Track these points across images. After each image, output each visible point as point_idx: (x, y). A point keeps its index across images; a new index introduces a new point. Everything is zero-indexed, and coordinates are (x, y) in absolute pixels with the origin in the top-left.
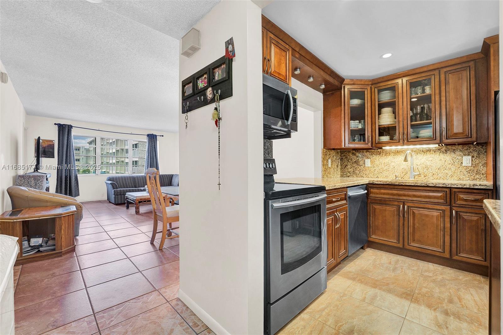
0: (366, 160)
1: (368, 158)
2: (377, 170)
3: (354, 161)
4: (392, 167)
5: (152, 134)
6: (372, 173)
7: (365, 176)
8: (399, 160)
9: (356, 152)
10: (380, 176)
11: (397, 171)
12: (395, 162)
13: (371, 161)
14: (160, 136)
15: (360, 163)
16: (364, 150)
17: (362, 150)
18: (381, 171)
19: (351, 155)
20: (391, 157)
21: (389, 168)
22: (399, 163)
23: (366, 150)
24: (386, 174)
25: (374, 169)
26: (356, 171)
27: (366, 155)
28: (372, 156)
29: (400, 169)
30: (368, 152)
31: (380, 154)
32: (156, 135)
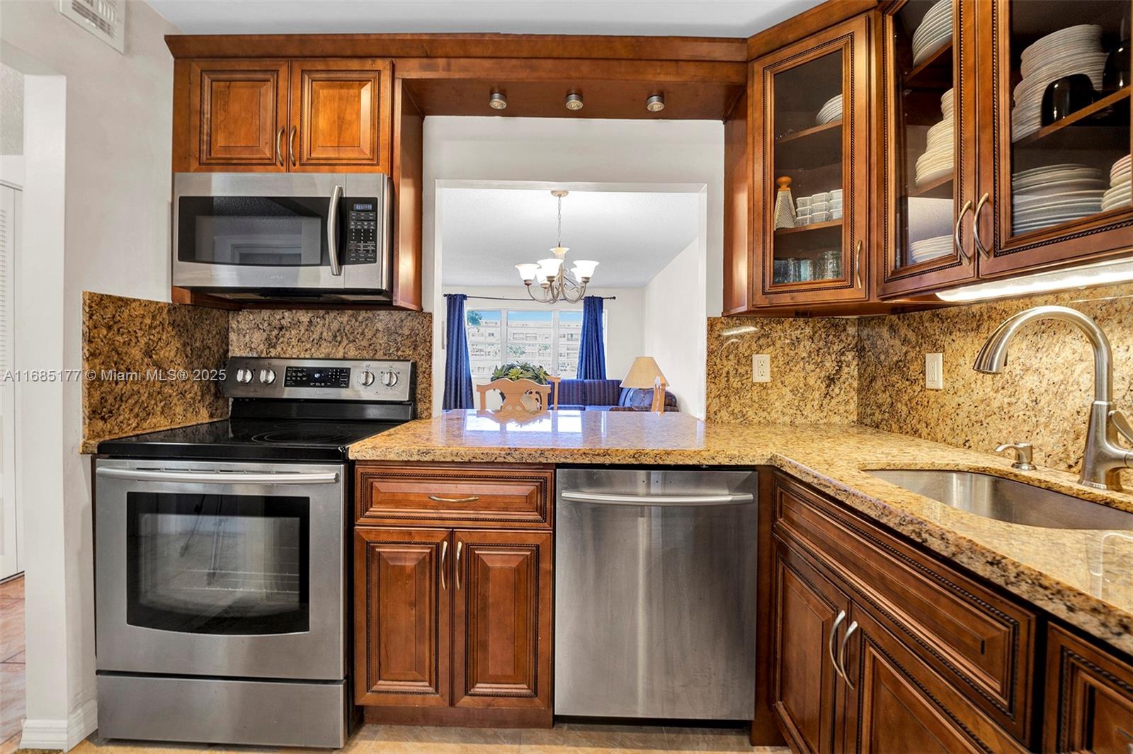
0: (928, 356)
1: (937, 348)
2: (965, 408)
3: (895, 359)
4: (1025, 397)
5: (591, 296)
6: (949, 422)
7: (925, 432)
8: (1060, 360)
9: (899, 319)
10: (976, 438)
11: (1046, 426)
12: (1043, 370)
13: (945, 362)
14: (611, 298)
15: (912, 368)
16: (924, 310)
17: (919, 310)
18: (981, 416)
19: (885, 332)
20: (1025, 343)
21: (1013, 400)
22: (1062, 377)
23: (929, 312)
24: (1001, 431)
25: (957, 400)
26: (899, 405)
27: (932, 332)
28: (949, 339)
29: (1066, 414)
30: (936, 320)
31: (978, 327)
32: (600, 298)
